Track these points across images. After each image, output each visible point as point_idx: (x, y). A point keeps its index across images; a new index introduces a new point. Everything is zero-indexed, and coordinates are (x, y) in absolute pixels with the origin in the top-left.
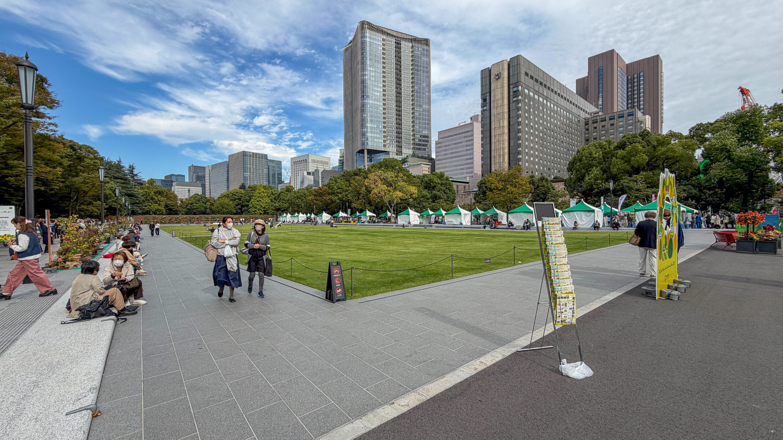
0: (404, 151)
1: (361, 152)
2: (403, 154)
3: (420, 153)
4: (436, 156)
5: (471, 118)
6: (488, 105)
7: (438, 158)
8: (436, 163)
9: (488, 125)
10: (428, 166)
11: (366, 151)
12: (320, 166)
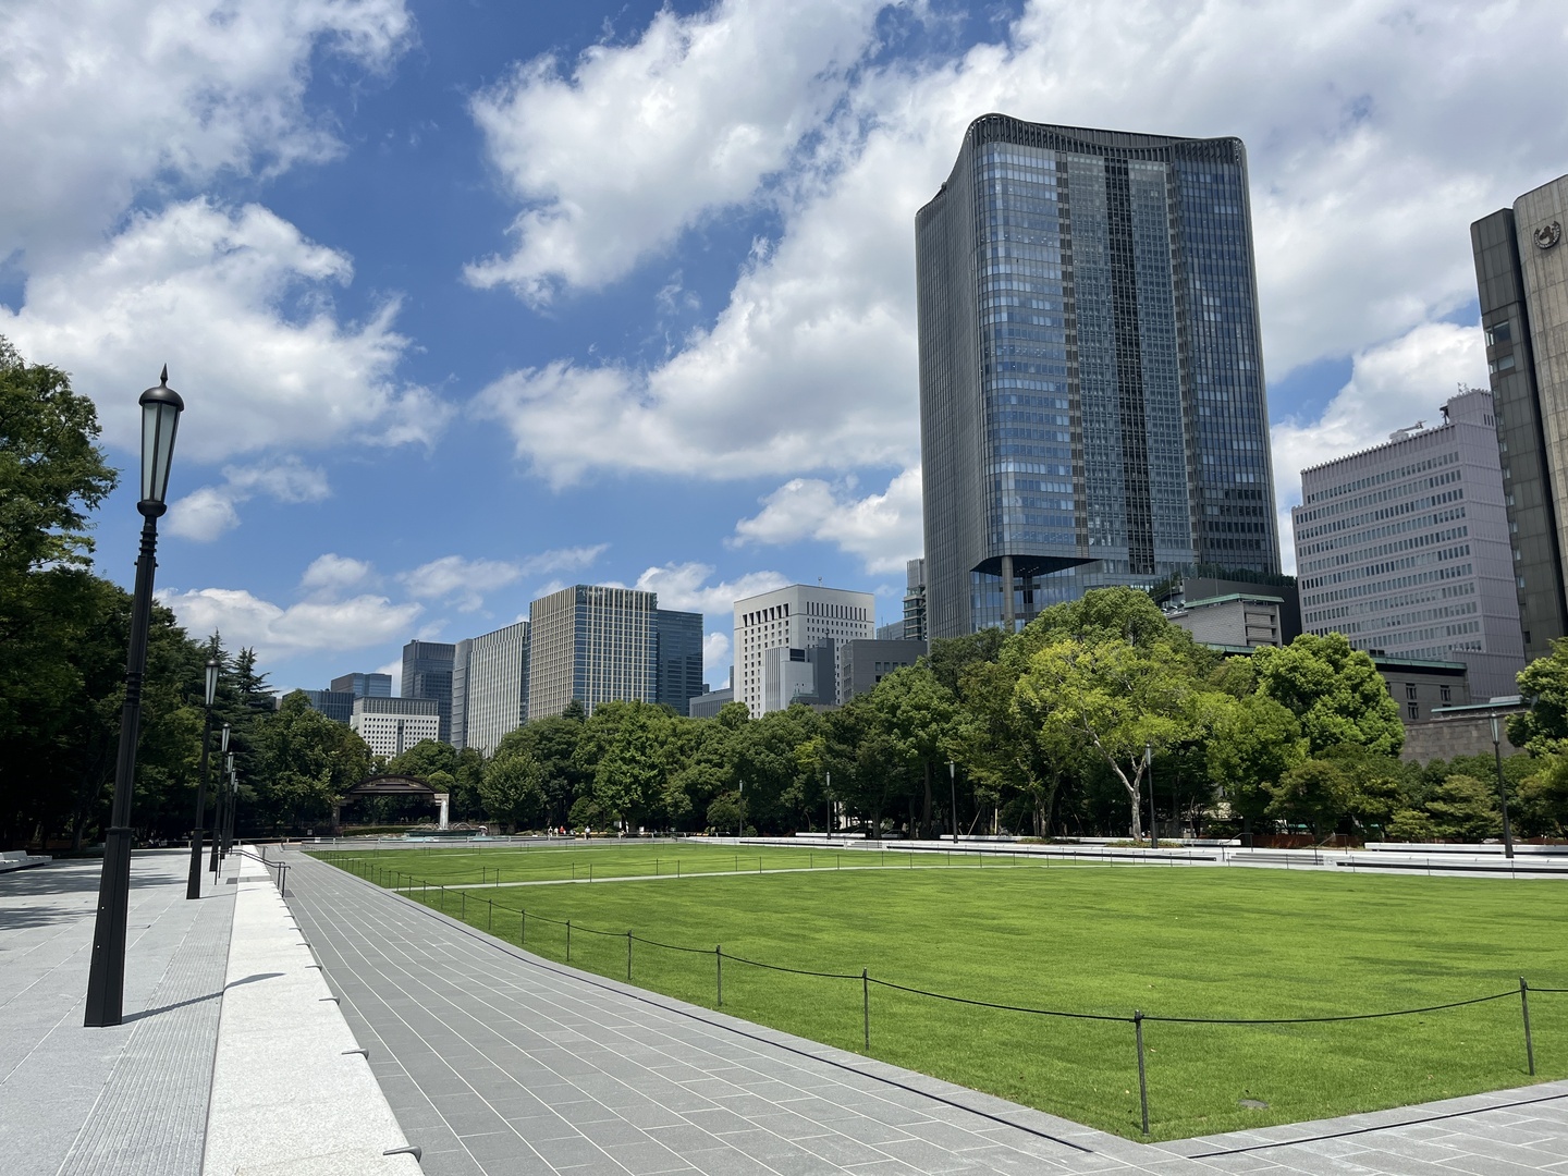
0: (1162, 554)
1: (991, 566)
2: (1159, 569)
3: (1232, 560)
4: (1301, 568)
5: (1445, 410)
6: (1519, 352)
7: (1310, 575)
8: (1303, 594)
9: (1531, 431)
10: (1269, 610)
11: (1007, 566)
12: (835, 628)
